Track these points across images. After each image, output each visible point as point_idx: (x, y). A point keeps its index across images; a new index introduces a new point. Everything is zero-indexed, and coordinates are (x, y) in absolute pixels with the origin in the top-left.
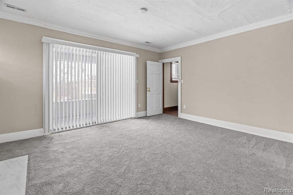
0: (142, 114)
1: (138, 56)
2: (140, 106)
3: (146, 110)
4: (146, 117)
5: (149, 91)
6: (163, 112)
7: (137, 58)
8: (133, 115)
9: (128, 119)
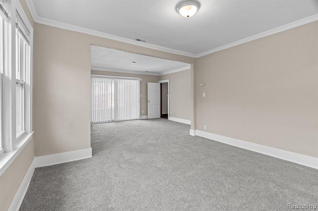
0: (145, 117)
1: (141, 80)
2: (143, 112)
3: (147, 115)
4: (147, 119)
5: (149, 102)
6: (161, 117)
7: (141, 81)
8: (138, 118)
9: (134, 120)
